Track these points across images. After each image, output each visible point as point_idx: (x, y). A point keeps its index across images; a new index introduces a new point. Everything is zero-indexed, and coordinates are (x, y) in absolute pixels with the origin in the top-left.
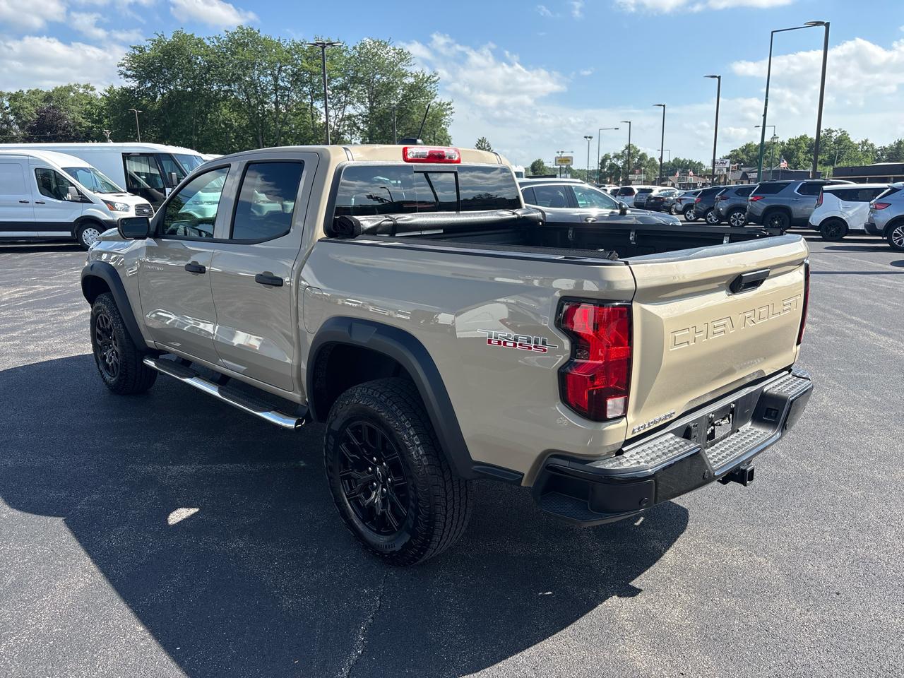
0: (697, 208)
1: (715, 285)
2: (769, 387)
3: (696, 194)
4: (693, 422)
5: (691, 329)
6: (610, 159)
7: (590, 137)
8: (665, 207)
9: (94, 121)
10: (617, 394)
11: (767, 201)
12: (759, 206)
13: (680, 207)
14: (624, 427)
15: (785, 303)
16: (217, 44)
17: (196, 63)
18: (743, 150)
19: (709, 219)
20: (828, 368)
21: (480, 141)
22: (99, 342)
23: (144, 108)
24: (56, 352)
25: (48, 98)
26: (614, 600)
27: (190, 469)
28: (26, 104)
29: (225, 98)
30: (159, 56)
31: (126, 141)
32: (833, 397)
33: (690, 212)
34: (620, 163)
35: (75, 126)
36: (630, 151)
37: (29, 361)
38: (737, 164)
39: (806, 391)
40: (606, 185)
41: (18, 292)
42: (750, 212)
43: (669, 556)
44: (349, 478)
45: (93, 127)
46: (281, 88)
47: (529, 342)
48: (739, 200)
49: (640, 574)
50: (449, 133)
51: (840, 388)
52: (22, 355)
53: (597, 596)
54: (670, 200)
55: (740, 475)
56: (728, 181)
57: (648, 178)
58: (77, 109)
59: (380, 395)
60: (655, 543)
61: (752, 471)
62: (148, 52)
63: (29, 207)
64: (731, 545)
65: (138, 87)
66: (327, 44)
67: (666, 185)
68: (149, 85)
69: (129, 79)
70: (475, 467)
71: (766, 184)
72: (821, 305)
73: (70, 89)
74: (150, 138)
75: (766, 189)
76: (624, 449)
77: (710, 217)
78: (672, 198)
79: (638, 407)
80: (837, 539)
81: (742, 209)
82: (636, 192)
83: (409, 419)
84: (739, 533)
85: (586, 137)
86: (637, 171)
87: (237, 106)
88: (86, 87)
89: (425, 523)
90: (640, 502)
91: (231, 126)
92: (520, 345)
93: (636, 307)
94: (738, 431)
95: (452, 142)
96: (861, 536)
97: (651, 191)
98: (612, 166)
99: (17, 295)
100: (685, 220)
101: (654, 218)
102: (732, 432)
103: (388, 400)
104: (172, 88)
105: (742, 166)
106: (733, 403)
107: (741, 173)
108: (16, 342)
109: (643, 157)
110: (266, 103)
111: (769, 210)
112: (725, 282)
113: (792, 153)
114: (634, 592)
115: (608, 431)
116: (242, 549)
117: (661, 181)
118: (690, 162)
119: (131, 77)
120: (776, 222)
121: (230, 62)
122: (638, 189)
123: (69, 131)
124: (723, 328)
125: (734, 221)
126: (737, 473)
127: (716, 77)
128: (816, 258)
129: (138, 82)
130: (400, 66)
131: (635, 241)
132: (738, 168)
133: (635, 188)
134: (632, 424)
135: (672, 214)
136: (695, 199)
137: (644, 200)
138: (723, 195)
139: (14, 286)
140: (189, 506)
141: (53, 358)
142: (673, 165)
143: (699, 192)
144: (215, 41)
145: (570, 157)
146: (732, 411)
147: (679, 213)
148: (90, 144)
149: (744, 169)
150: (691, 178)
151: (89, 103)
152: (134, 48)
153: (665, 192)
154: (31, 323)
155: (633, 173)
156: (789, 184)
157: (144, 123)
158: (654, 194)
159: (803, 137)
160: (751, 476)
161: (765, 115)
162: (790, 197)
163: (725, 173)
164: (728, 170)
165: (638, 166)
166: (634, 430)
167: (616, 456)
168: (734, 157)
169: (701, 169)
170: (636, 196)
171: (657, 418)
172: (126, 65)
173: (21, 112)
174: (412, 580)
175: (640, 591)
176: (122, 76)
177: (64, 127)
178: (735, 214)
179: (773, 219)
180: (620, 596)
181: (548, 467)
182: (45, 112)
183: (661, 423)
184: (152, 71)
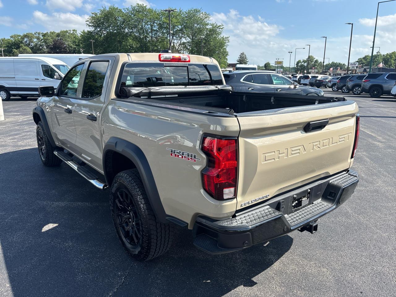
0: (338, 85)
1: (295, 128)
2: (333, 181)
3: (338, 78)
4: (283, 199)
5: (276, 152)
6: (301, 62)
7: (291, 52)
8: (323, 85)
9: (77, 45)
10: (229, 186)
11: (370, 82)
12: (367, 85)
13: (330, 84)
14: (235, 203)
15: (340, 137)
16: (127, 12)
17: (118, 20)
18: (364, 58)
19: (343, 90)
20: (385, 166)
21: (241, 54)
22: (40, 142)
23: (96, 40)
24: (29, 145)
25: (58, 35)
26: (241, 287)
27: (62, 204)
28: (49, 38)
29: (130, 35)
30: (103, 17)
31: (89, 54)
32: (384, 182)
33: (335, 87)
34: (305, 64)
35: (69, 47)
36: (310, 59)
37: (16, 149)
38: (362, 65)
39: (354, 183)
40: (297, 74)
41: (27, 118)
42: (363, 88)
43: (277, 265)
44: (121, 215)
45: (76, 48)
46: (155, 30)
47: (188, 156)
48: (358, 82)
49: (258, 274)
50: (227, 50)
51: (389, 177)
52: (14, 146)
53: (232, 285)
54: (326, 81)
55: (309, 227)
56: (357, 72)
57: (319, 71)
58: (70, 40)
59: (129, 177)
60: (271, 257)
61: (316, 226)
62: (98, 15)
63: (39, 81)
64: (311, 260)
65: (94, 31)
66: (171, 11)
67: (326, 75)
68: (99, 30)
69: (91, 27)
70: (167, 218)
71: (371, 74)
72: (389, 133)
73: (67, 32)
74: (99, 53)
75: (371, 76)
76: (237, 215)
77: (344, 89)
78: (327, 80)
79: (244, 193)
80: (368, 260)
81: (359, 86)
82: (310, 77)
83: (140, 191)
84: (317, 253)
85: (289, 52)
86: (313, 68)
87: (135, 38)
88: (74, 30)
89: (146, 243)
90: (244, 243)
91: (133, 47)
92: (185, 157)
93: (241, 140)
94: (313, 203)
95: (229, 54)
96: (382, 260)
97: (317, 77)
98: (302, 66)
99: (25, 119)
100: (332, 90)
101: (311, 90)
102: (309, 204)
103: (132, 180)
104: (108, 31)
105: (364, 66)
106: (310, 189)
107: (363, 69)
108: (15, 140)
109: (316, 61)
110: (148, 37)
111: (372, 87)
112: (302, 126)
113: (388, 60)
114: (252, 284)
115: (225, 205)
116: (69, 247)
117: (324, 73)
118: (339, 63)
119: (91, 26)
120: (376, 92)
121: (133, 19)
122: (311, 76)
123: (66, 49)
124: (298, 151)
125: (355, 92)
126: (308, 227)
127: (350, 24)
128: (392, 110)
129: (94, 28)
130: (205, 20)
131: (274, 102)
132: (362, 67)
133: (310, 76)
134: (240, 202)
135: (327, 88)
136: (337, 81)
137: (314, 81)
138: (351, 79)
139: (26, 115)
140: (55, 223)
141: (27, 148)
142: (331, 65)
143: (339, 78)
144: (126, 10)
145: (282, 61)
146: (309, 193)
147: (330, 87)
148: (75, 55)
149: (365, 67)
150: (339, 71)
151: (75, 37)
152: (93, 13)
153: (324, 77)
154: (26, 132)
155: (311, 69)
156: (382, 74)
157: (96, 46)
158: (318, 79)
159: (393, 52)
160: (316, 228)
161: (374, 42)
162: (383, 80)
163: (356, 69)
164: (357, 67)
165: (314, 66)
166: (241, 205)
167: (232, 218)
168: (360, 61)
169: (344, 67)
170: (310, 79)
171: (257, 198)
172: (89, 21)
173: (47, 41)
174: (144, 268)
175: (256, 283)
176: (88, 26)
177: (64, 48)
178: (356, 88)
179: (374, 91)
180: (244, 286)
181: (197, 222)
182: (56, 41)
183: (260, 201)
184: (100, 24)
